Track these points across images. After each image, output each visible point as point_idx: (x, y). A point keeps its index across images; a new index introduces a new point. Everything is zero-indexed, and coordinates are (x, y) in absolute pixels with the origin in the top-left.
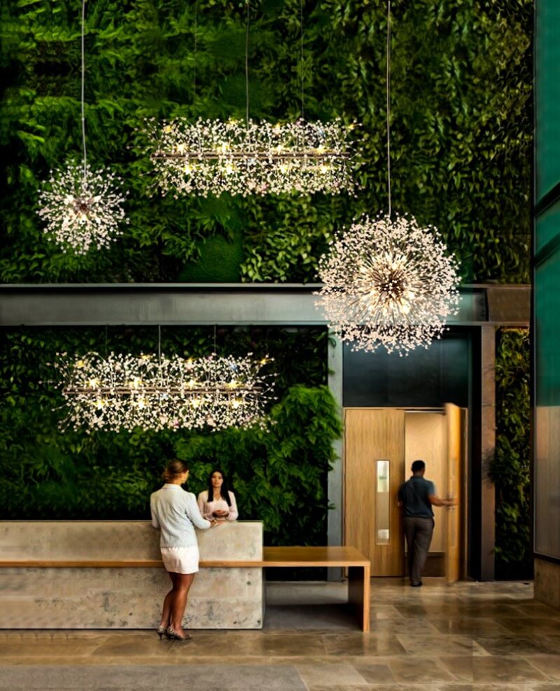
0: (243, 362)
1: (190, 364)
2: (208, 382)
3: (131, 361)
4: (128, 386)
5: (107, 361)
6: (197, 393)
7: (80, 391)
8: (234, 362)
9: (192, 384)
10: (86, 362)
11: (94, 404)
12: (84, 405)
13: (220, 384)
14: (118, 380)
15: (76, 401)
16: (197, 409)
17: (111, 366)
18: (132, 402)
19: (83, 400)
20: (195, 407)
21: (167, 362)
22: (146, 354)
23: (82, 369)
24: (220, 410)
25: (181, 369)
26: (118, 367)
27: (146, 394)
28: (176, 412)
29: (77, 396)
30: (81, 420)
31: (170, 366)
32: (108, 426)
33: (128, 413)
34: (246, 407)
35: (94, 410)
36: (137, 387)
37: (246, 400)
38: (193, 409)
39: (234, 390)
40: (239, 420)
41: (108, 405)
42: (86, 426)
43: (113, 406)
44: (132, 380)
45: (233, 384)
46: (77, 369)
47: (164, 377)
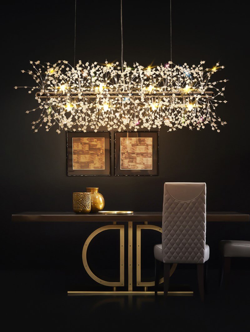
0: (197, 70)
1: (149, 71)
2: (165, 87)
3: (97, 68)
4: (94, 91)
5: (76, 69)
6: (155, 96)
7: (52, 95)
8: (188, 69)
9: (151, 89)
10: (56, 69)
11: (64, 107)
12: (54, 108)
13: (175, 89)
14: (84, 86)
15: (48, 104)
16: (156, 111)
17: (79, 73)
18: (97, 105)
19: (54, 104)
20: (154, 109)
21: (128, 69)
22: (110, 62)
23: (53, 76)
24: (176, 112)
25: (141, 76)
26: (85, 74)
27: (110, 98)
28: (137, 114)
29: (49, 99)
30: (52, 121)
31: (131, 73)
32: (76, 126)
33: (94, 115)
34: (199, 109)
35: (64, 112)
36: (102, 92)
37: (199, 103)
38: (152, 111)
39: (188, 94)
40: (192, 121)
41: (76, 107)
42: (57, 126)
43: (80, 108)
44: (98, 86)
45: (187, 89)
46: (48, 76)
47: (126, 83)
